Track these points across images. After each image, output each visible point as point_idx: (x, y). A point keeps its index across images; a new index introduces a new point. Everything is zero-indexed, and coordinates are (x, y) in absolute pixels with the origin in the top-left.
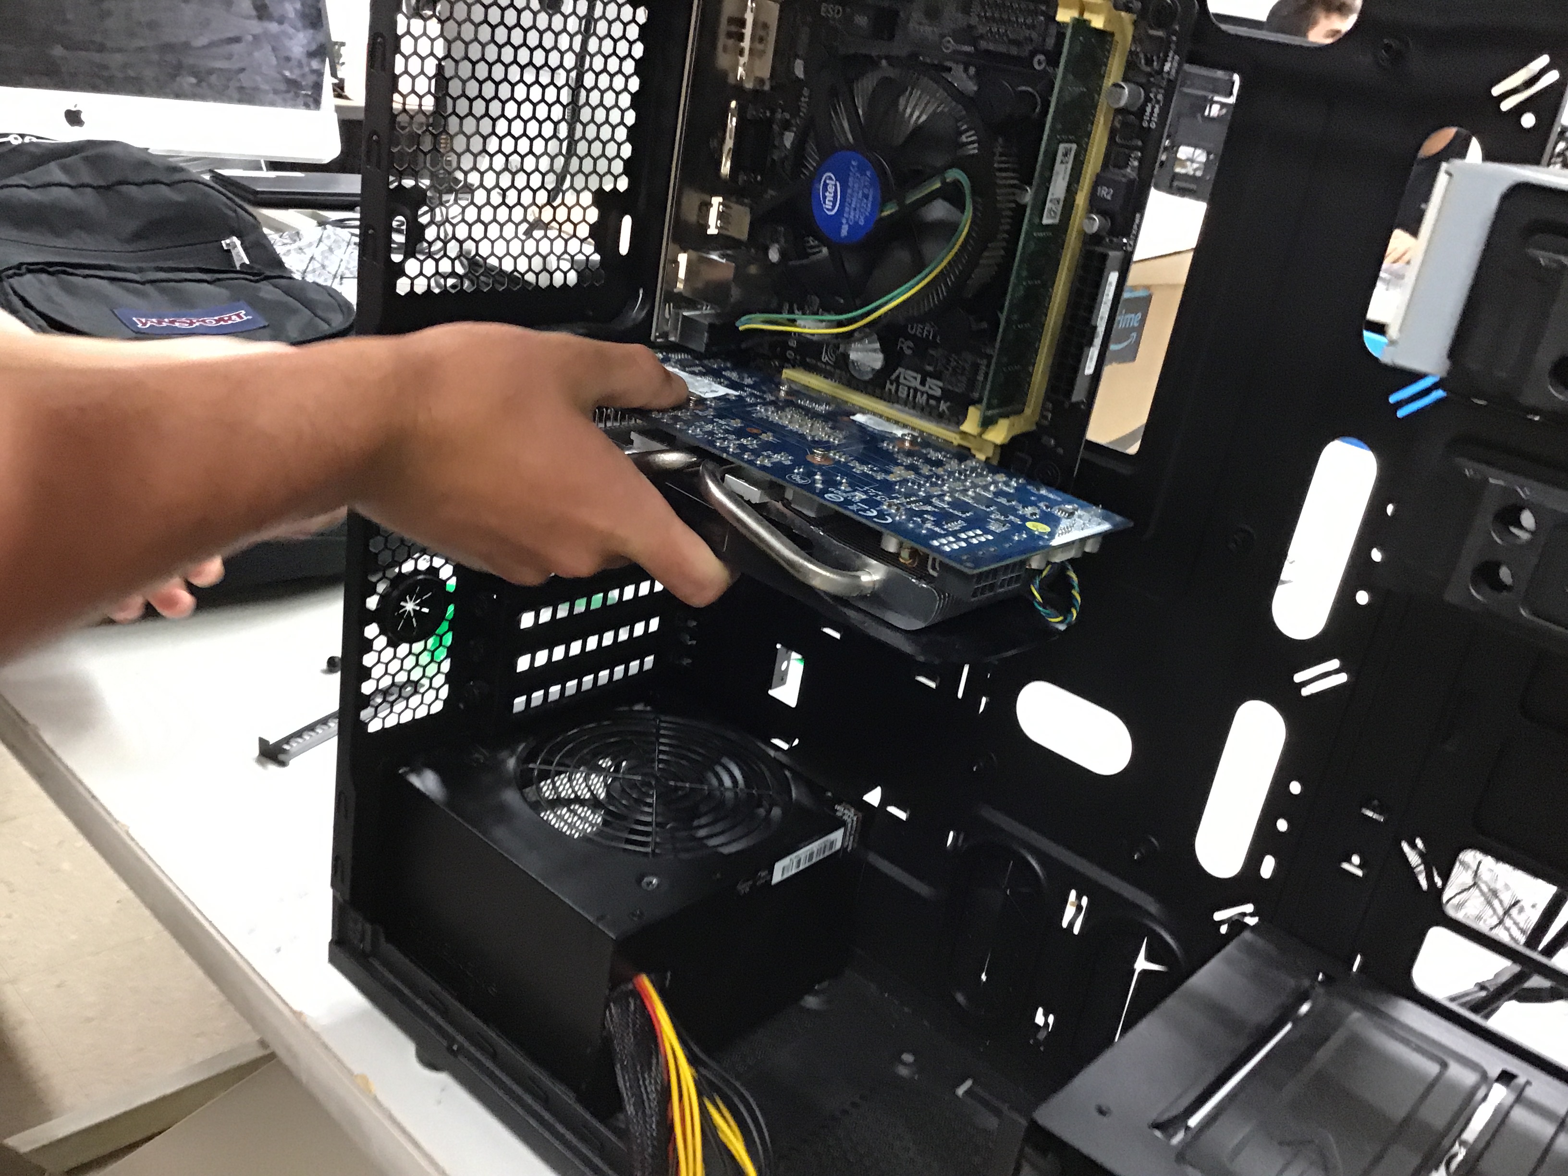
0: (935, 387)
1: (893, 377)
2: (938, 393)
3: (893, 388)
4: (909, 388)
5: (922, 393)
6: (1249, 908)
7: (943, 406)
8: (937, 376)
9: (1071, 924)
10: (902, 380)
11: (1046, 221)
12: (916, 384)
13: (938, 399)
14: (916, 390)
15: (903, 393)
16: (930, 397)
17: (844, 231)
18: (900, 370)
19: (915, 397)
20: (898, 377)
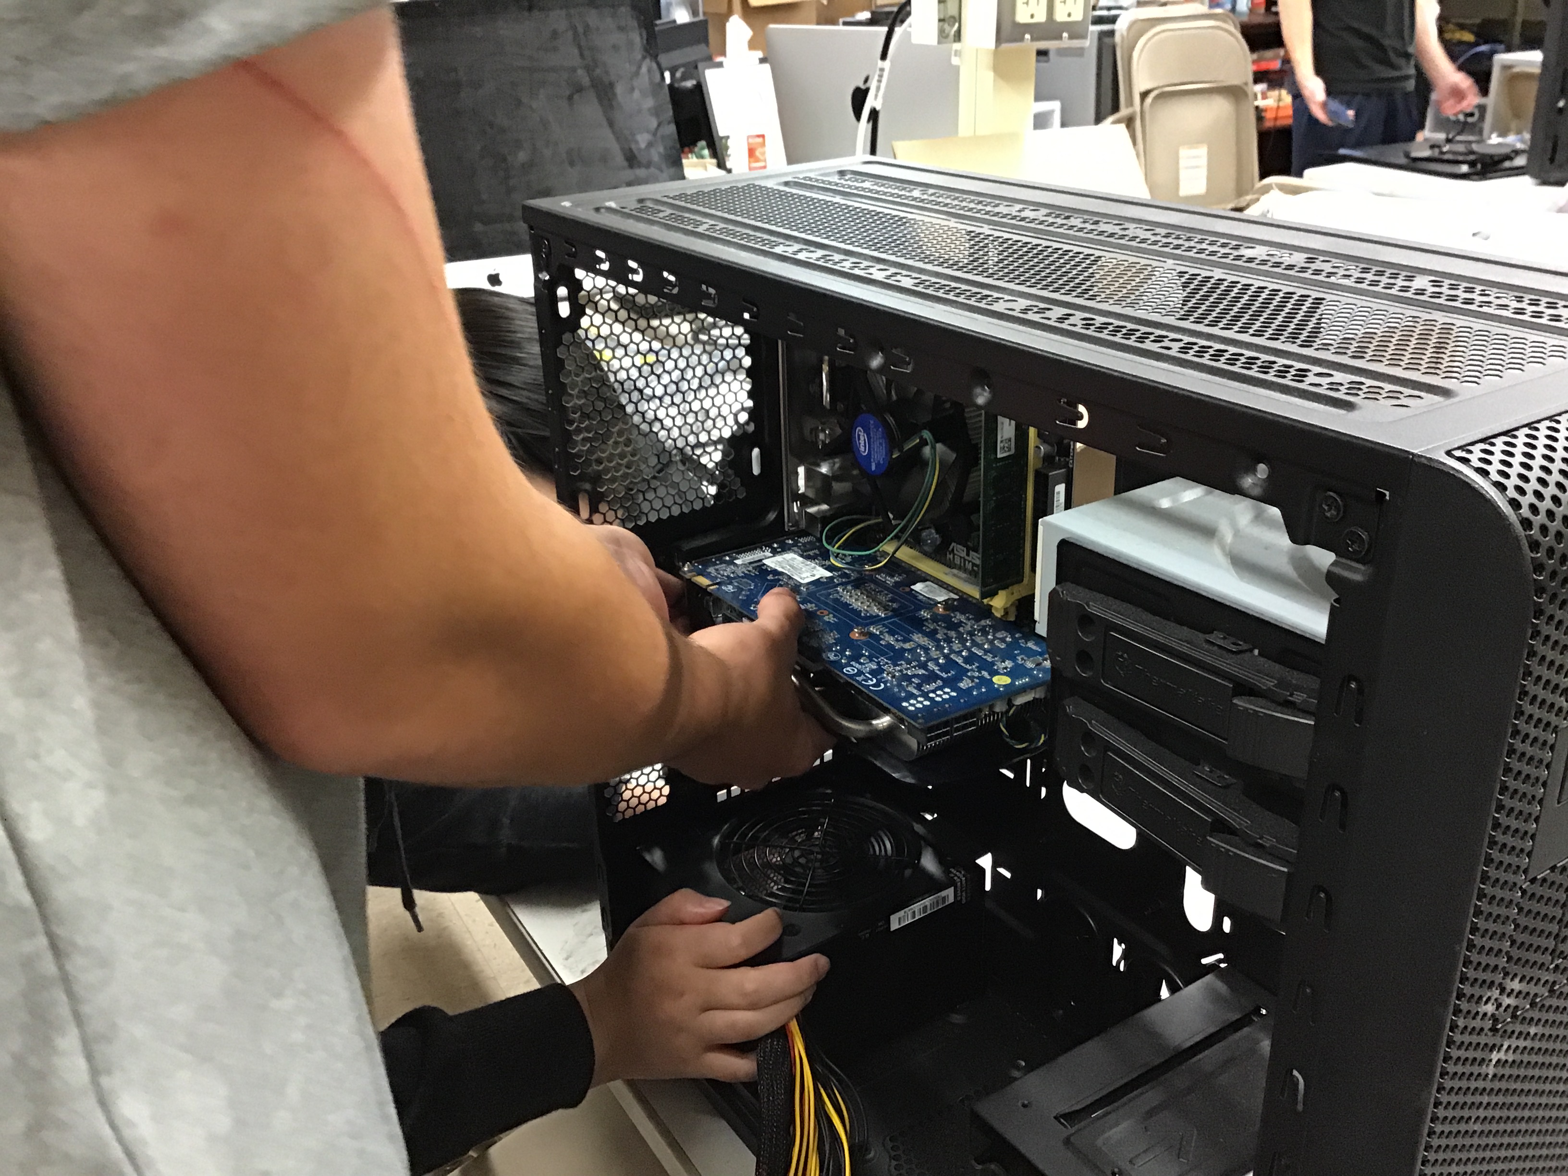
0: (975, 558)
1: (949, 549)
2: (977, 562)
3: (951, 556)
4: (961, 558)
5: (969, 562)
6: (1221, 956)
8: (975, 550)
9: (1118, 963)
10: (955, 552)
11: (999, 456)
12: (964, 554)
14: (965, 559)
15: (957, 561)
16: (974, 565)
17: (873, 468)
18: (953, 544)
19: (964, 565)
20: (953, 550)
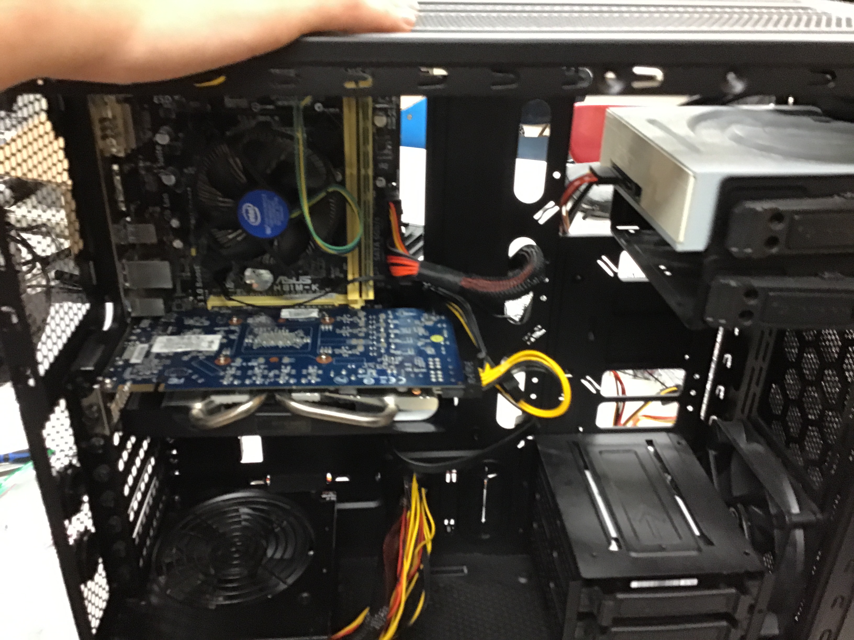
0: (307, 280)
1: (278, 282)
2: (309, 282)
3: (279, 288)
4: (289, 285)
5: (299, 285)
7: (314, 287)
8: (305, 274)
9: (451, 480)
10: (283, 282)
12: (293, 281)
13: (310, 285)
14: (294, 285)
15: (286, 288)
16: (304, 285)
17: (269, 231)
18: (280, 278)
19: (294, 287)
20: (280, 281)
